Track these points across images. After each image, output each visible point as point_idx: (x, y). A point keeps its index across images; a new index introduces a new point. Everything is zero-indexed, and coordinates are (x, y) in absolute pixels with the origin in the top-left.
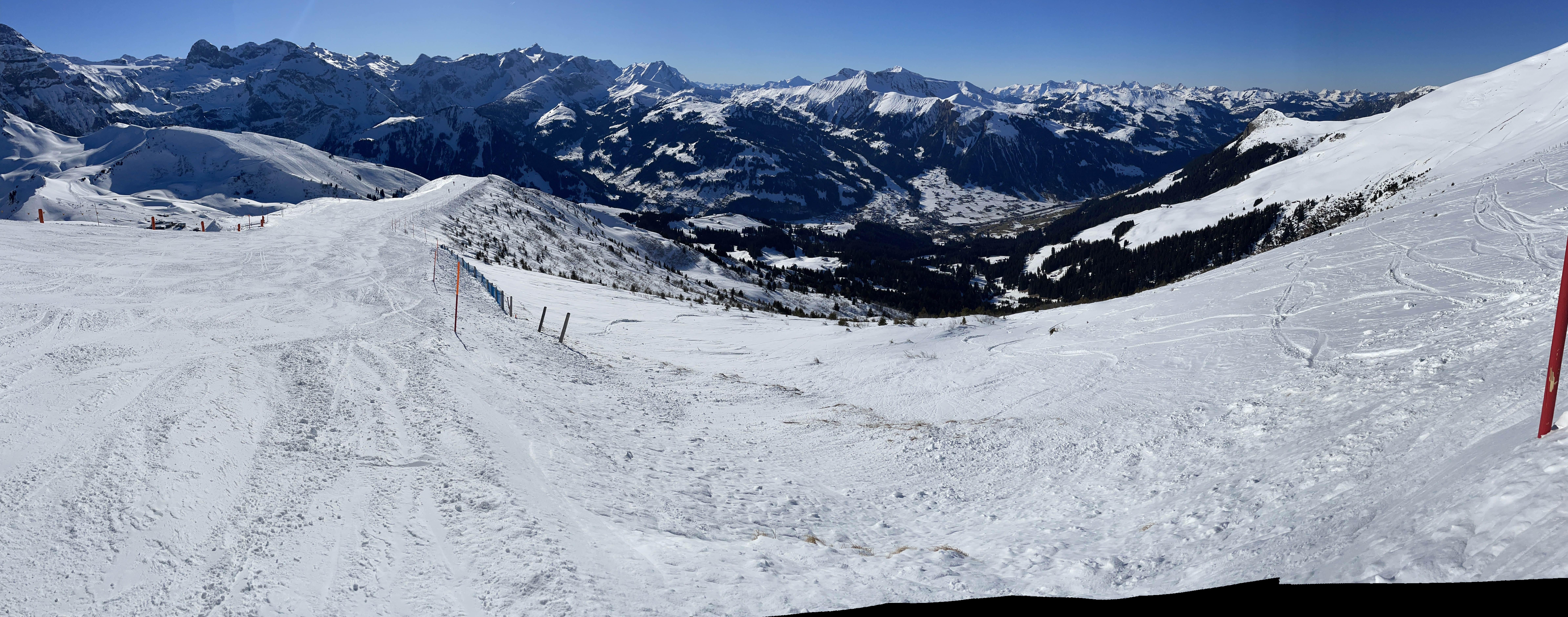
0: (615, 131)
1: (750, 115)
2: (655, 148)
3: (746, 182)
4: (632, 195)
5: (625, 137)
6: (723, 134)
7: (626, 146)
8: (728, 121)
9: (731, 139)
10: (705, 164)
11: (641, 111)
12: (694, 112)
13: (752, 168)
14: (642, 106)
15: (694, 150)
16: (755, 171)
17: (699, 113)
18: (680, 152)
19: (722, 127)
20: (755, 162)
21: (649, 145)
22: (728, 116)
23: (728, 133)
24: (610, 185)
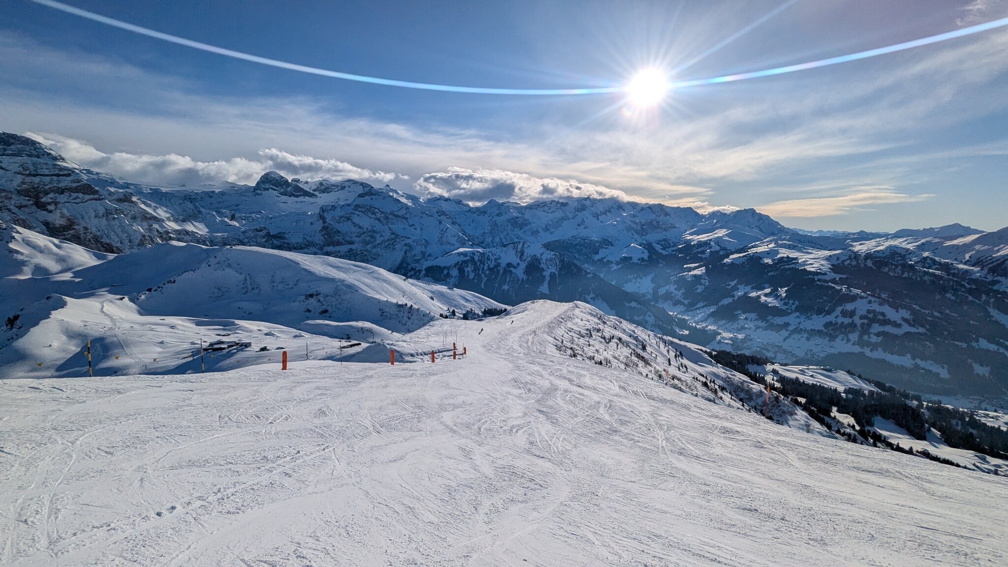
0: (690, 269)
1: (869, 263)
2: (735, 288)
3: (854, 337)
4: (704, 331)
5: (701, 276)
6: (827, 282)
7: (701, 284)
8: (835, 268)
9: (838, 288)
10: (797, 310)
11: (722, 253)
12: (788, 257)
13: (866, 321)
14: (724, 249)
15: (784, 295)
16: (869, 325)
17: (796, 259)
18: (766, 295)
19: (825, 274)
20: (871, 316)
21: (730, 285)
22: (836, 263)
23: (834, 281)
24: (679, 319)
